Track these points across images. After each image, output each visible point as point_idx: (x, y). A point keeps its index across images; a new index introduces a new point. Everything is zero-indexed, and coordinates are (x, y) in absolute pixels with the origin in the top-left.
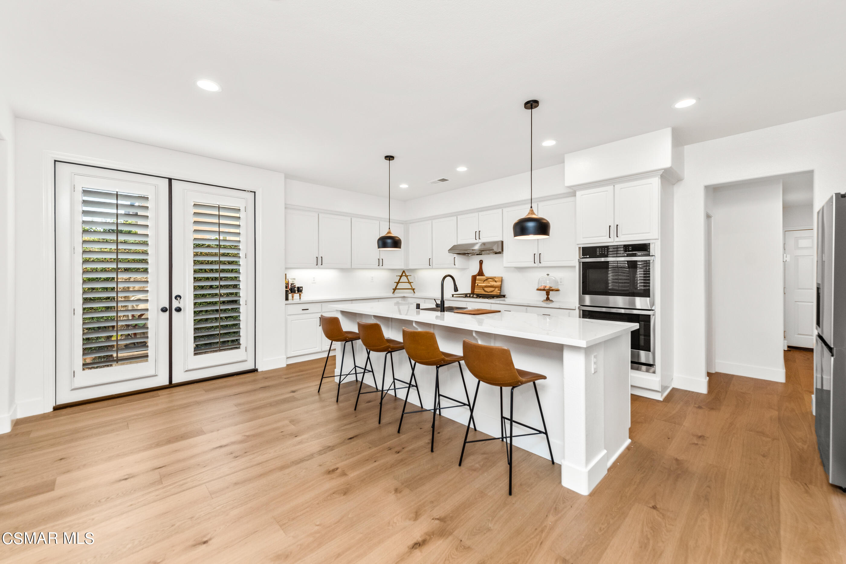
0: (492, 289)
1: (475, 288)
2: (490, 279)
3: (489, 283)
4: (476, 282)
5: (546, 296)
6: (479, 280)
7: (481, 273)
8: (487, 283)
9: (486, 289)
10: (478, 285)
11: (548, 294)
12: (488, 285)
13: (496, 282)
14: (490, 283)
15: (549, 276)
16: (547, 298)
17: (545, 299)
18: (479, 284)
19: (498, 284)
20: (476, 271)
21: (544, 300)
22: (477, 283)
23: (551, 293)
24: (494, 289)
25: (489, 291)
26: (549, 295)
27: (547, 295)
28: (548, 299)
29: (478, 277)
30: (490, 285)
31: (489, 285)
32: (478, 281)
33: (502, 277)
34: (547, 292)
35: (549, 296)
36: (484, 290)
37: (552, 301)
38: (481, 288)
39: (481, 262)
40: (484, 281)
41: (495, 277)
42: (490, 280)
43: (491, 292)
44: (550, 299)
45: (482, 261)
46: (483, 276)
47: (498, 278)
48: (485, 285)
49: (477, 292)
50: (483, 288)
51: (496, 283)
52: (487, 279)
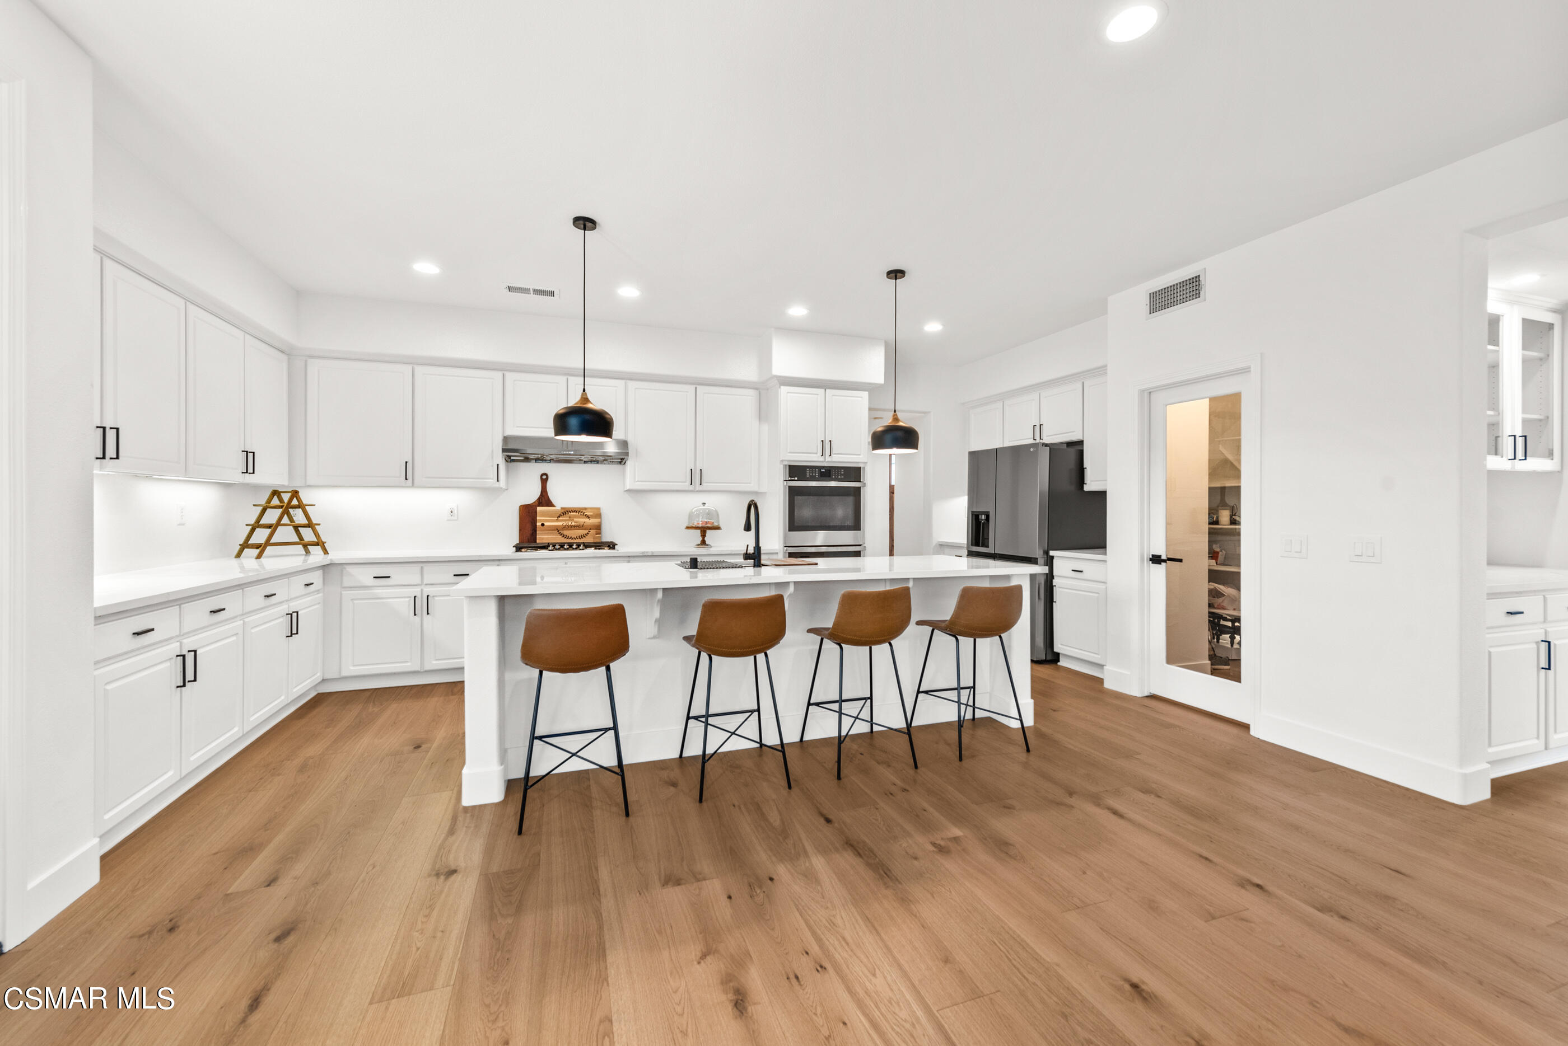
0: (580, 531)
1: (536, 531)
3: (573, 520)
5: (701, 539)
6: (544, 514)
7: (544, 500)
8: (565, 521)
9: (566, 532)
10: (543, 525)
11: (703, 535)
12: (570, 524)
14: (575, 520)
15: (706, 505)
17: (700, 542)
18: (546, 524)
19: (594, 521)
20: (532, 495)
21: (698, 545)
22: (540, 520)
23: (708, 532)
24: (586, 531)
25: (573, 536)
26: (705, 536)
27: (701, 536)
28: (703, 541)
29: (539, 509)
30: (576, 524)
31: (573, 524)
32: (538, 517)
33: (599, 508)
34: (702, 532)
35: (706, 539)
36: (560, 533)
37: (710, 544)
38: (553, 532)
39: (544, 479)
40: (560, 516)
41: (586, 509)
42: (572, 513)
44: (707, 543)
45: (546, 475)
46: (553, 506)
47: (589, 510)
48: (560, 524)
49: (543, 539)
50: (558, 530)
51: (587, 520)
52: (565, 512)
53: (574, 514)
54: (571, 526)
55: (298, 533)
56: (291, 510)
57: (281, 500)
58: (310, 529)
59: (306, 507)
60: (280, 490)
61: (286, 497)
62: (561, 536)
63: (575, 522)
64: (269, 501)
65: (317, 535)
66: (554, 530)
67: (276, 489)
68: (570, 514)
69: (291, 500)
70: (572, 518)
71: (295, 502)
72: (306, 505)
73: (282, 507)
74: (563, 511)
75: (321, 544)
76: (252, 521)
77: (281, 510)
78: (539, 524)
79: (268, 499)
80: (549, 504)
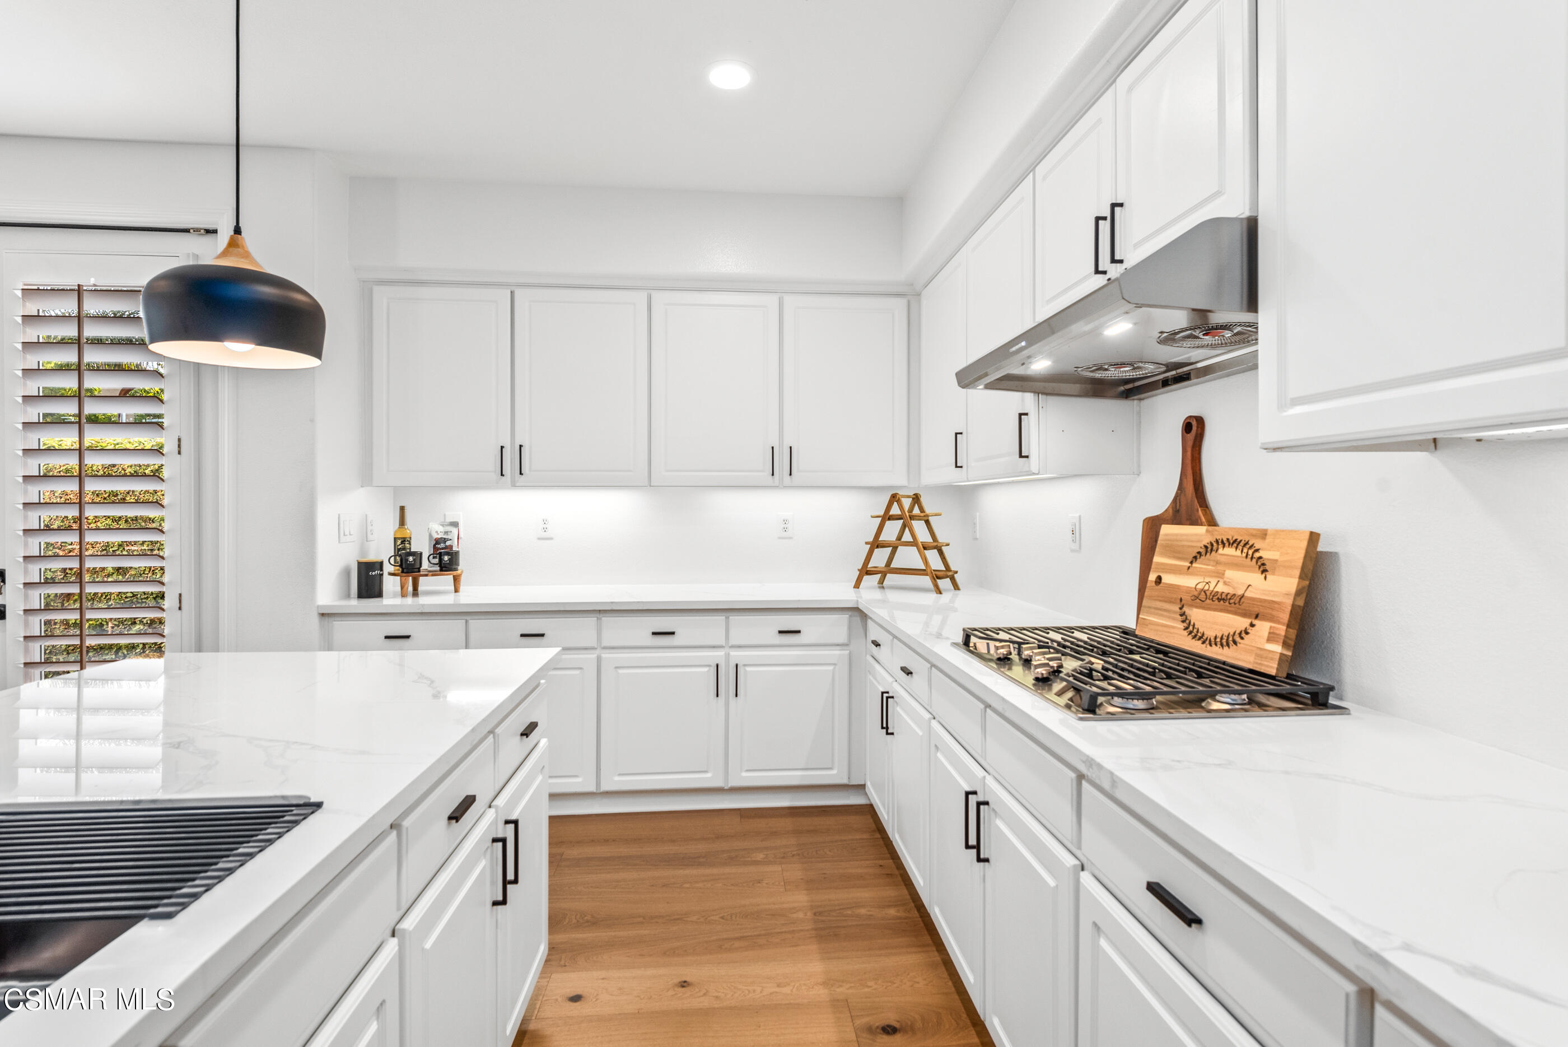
0: (1233, 622)
1: (1144, 597)
2: (1230, 544)
3: (1221, 575)
4: (1156, 558)
6: (1169, 546)
7: (1186, 503)
8: (1208, 574)
10: (1159, 578)
12: (1213, 586)
13: (1264, 571)
14: (1229, 573)
18: (1167, 579)
22: (1159, 566)
24: (1243, 623)
25: (1210, 634)
29: (1167, 527)
30: (1227, 590)
31: (1221, 588)
32: (1163, 555)
33: (1314, 538)
36: (1184, 618)
38: (1171, 606)
40: (1199, 558)
41: (1263, 534)
42: (1228, 551)
43: (1228, 641)
47: (1274, 539)
48: (1191, 582)
49: (1146, 624)
51: (1255, 578)
53: (1231, 551)
54: (1214, 596)
62: (1182, 626)
63: (1225, 583)
66: (1175, 601)
68: (1221, 551)
70: (1220, 568)
74: (1208, 540)
78: (1153, 576)
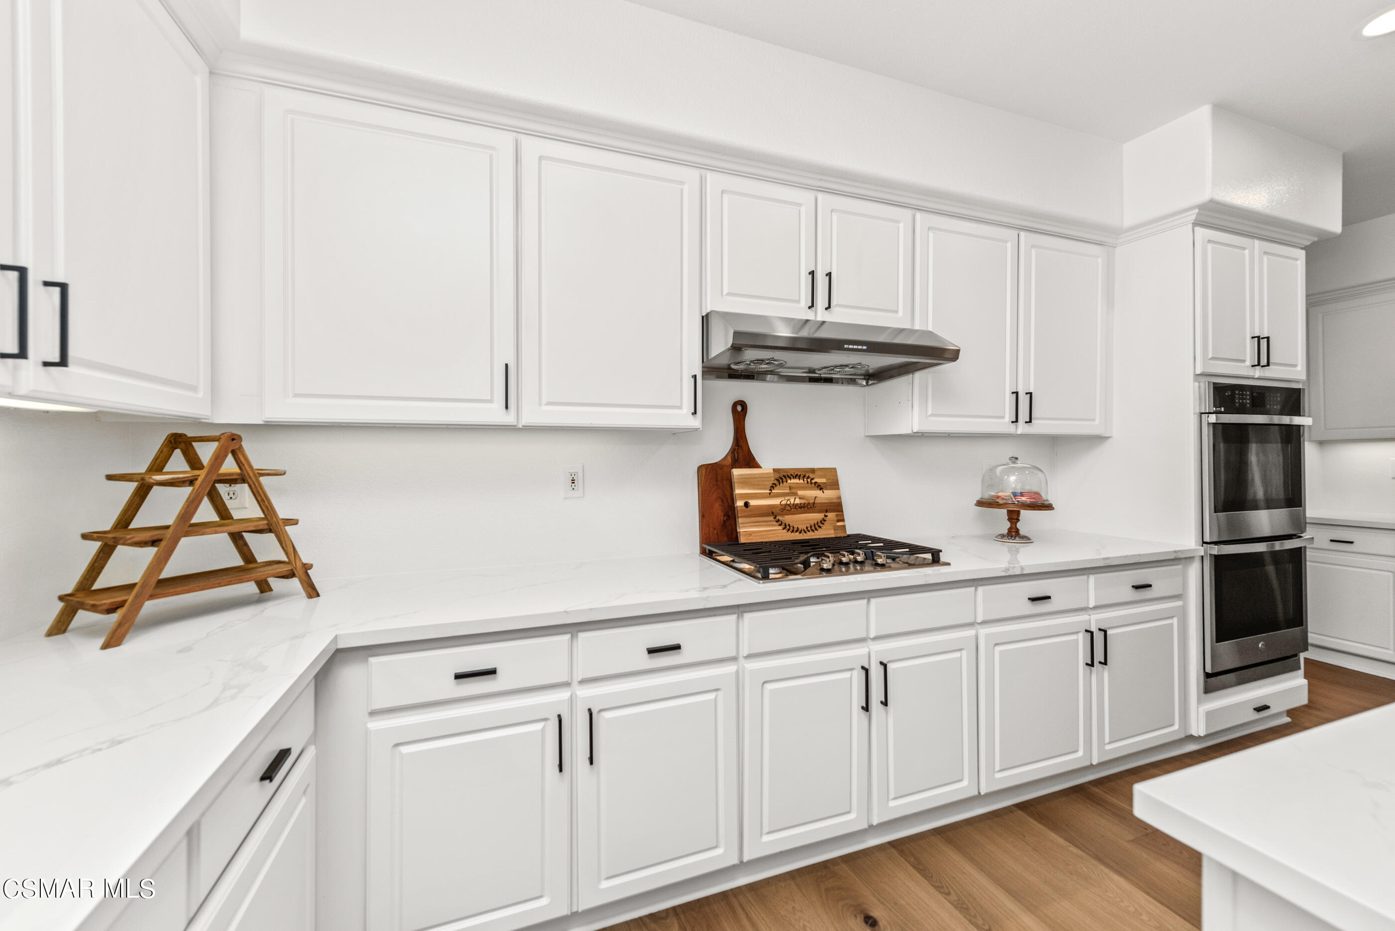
1: (735, 518)
2: (794, 477)
3: (795, 494)
4: (738, 491)
5: (1008, 525)
6: (746, 482)
7: (743, 453)
9: (788, 519)
10: (746, 505)
11: (1013, 517)
12: (792, 501)
13: (821, 489)
14: (800, 493)
15: (1018, 462)
16: (1010, 530)
17: (1005, 532)
18: (753, 503)
19: (828, 495)
21: (1003, 536)
22: (743, 496)
23: (1025, 513)
25: (802, 527)
26: (1017, 519)
27: (1010, 519)
28: (1013, 533)
29: (736, 472)
30: (803, 501)
31: (798, 501)
32: (743, 488)
34: (1010, 513)
35: (1018, 525)
36: (781, 523)
37: (1026, 539)
38: (765, 518)
39: (740, 411)
40: (772, 487)
41: (813, 471)
42: (793, 481)
43: (815, 528)
44: (1022, 532)
45: (743, 404)
46: (758, 466)
47: (819, 473)
48: (776, 502)
49: (750, 534)
50: (773, 513)
52: (782, 477)
53: (796, 481)
54: (795, 506)
55: (241, 542)
56: (222, 489)
57: (194, 462)
58: (272, 535)
59: (263, 480)
60: (190, 434)
61: (206, 452)
62: (780, 528)
63: (800, 498)
64: (158, 465)
65: (291, 550)
66: (767, 515)
67: (179, 432)
68: (789, 481)
69: (218, 459)
70: (793, 491)
71: (229, 466)
72: (263, 475)
73: (191, 482)
74: (777, 476)
75: (299, 571)
76: (106, 524)
77: (190, 489)
78: (740, 503)
79: (156, 459)
80: (751, 462)
